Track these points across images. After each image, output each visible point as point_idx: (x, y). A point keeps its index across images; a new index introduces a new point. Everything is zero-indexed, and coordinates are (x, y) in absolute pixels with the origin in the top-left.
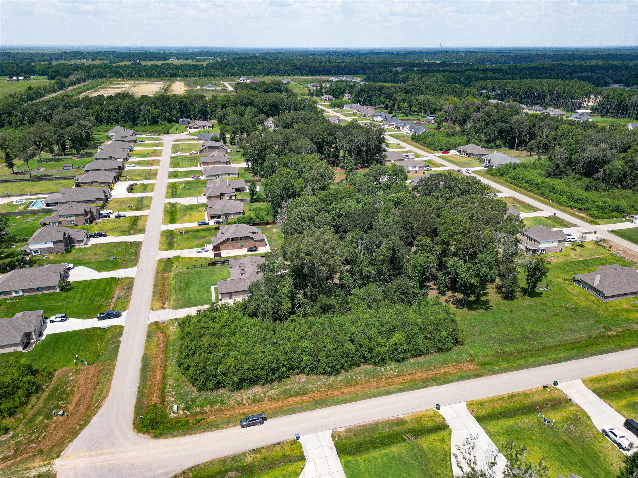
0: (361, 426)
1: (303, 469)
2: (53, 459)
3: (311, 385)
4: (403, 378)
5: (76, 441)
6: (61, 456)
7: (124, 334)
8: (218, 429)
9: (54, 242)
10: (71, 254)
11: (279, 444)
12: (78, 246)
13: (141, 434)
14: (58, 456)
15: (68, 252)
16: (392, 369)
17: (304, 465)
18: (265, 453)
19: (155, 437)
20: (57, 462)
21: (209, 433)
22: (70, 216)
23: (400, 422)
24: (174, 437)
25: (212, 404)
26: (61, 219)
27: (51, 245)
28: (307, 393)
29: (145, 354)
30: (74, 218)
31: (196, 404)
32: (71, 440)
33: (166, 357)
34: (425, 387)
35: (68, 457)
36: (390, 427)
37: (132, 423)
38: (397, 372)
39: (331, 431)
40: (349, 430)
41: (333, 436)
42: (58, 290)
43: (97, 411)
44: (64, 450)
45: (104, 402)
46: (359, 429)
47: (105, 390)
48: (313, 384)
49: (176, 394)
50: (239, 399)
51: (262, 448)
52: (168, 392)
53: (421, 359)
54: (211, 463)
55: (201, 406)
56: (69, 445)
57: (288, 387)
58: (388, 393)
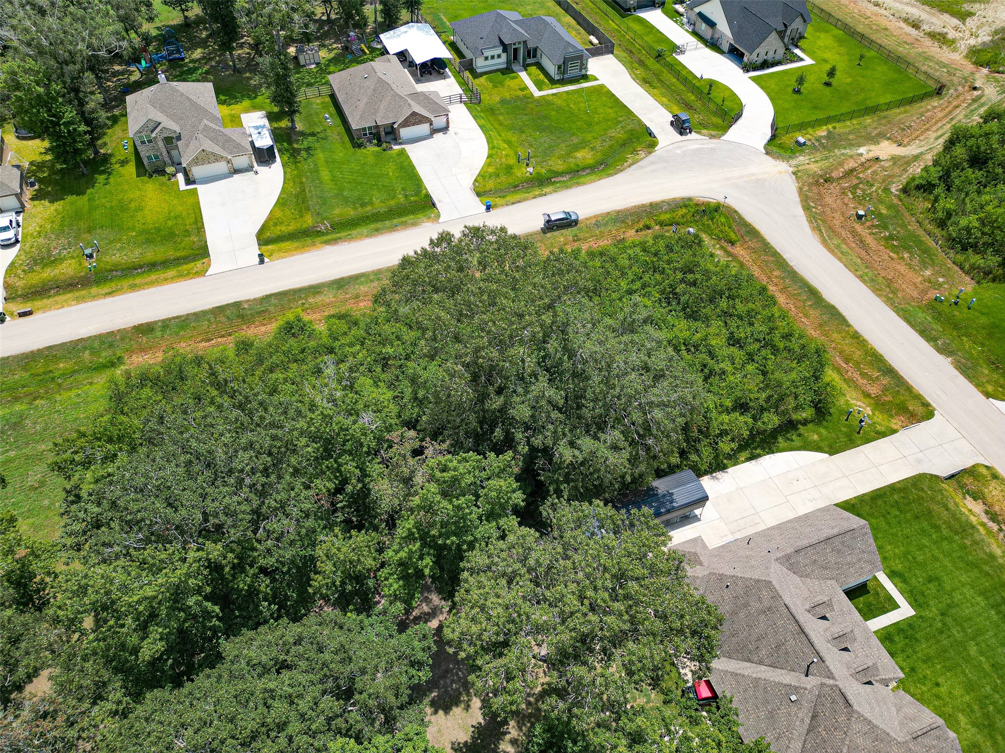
1: (476, 180)
5: (793, 188)
6: (792, 175)
7: (957, 373)
8: (608, 214)
17: (473, 185)
19: (688, 199)
20: (790, 169)
24: (663, 202)
29: (849, 326)
34: (267, 297)
37: (740, 212)
39: (441, 220)
43: (810, 222)
45: (816, 236)
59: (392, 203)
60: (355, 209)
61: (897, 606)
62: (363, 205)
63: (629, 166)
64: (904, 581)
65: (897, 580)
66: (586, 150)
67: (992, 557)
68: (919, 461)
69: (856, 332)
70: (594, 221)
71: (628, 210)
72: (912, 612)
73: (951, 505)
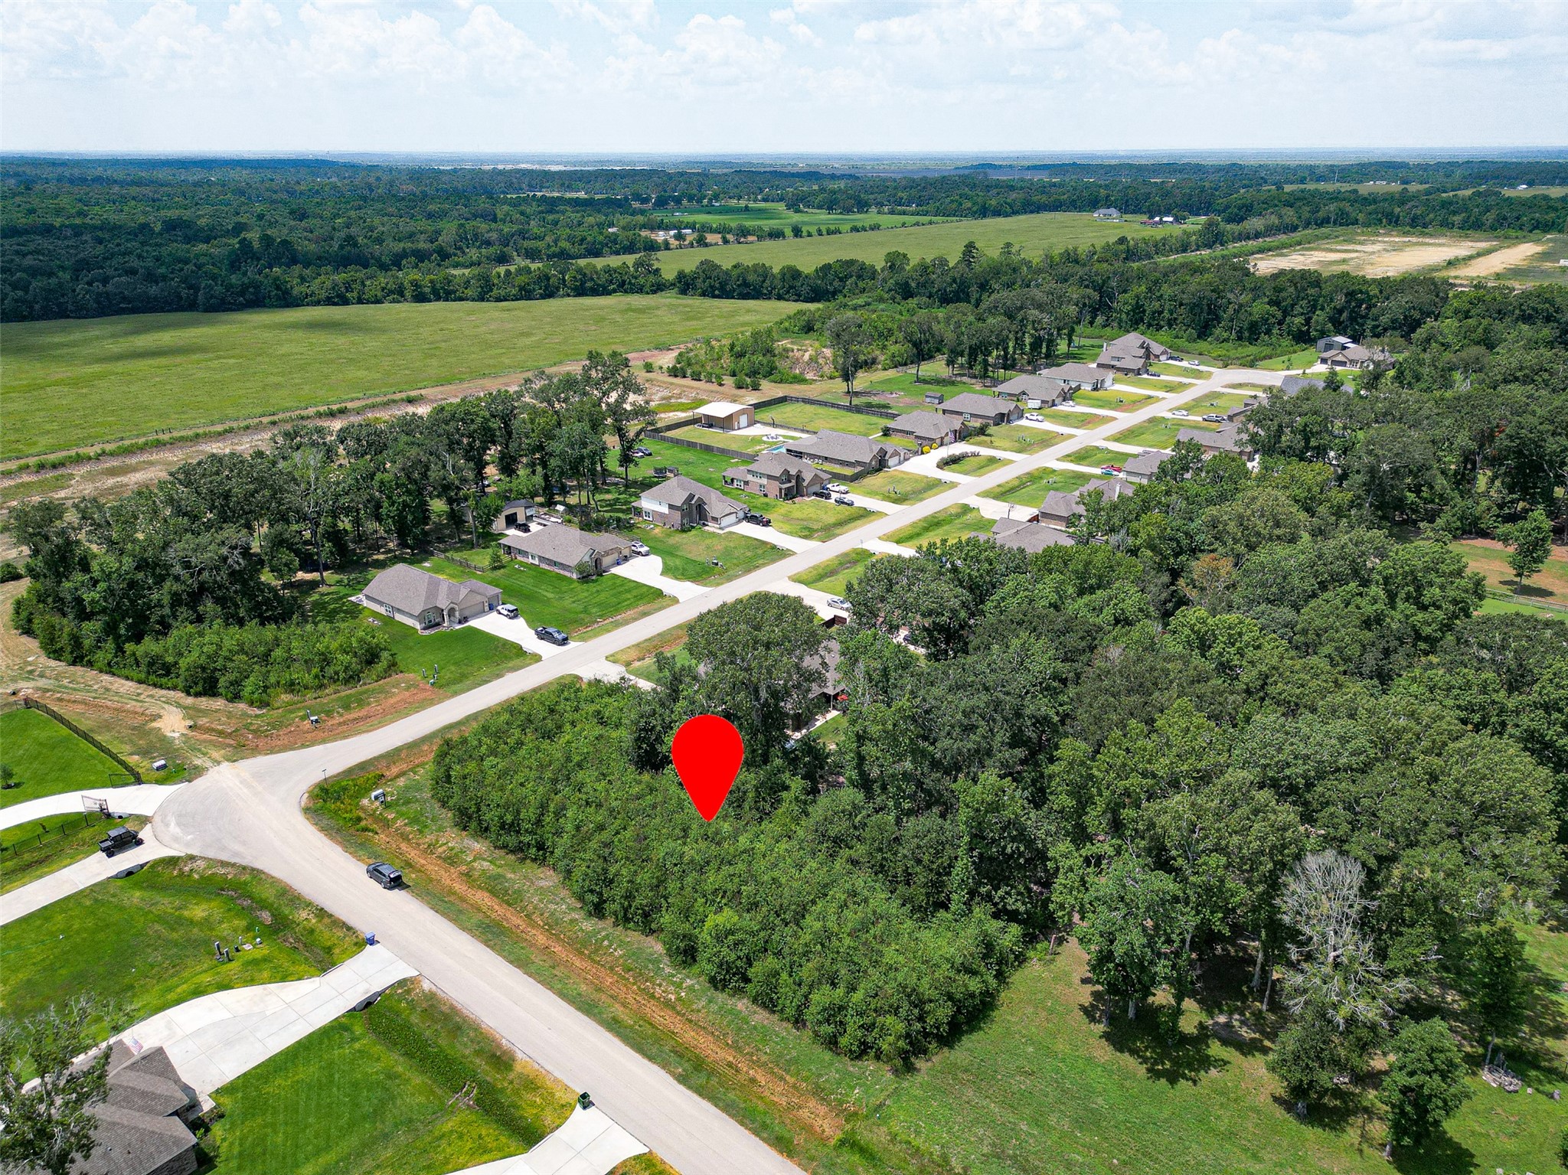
0: (452, 1008)
1: (299, 980)
2: (231, 760)
3: (535, 900)
4: (668, 1014)
5: (268, 758)
6: (237, 763)
8: (355, 853)
9: (671, 507)
10: (684, 535)
11: (349, 928)
12: (711, 527)
13: (306, 796)
14: (235, 761)
15: (683, 531)
16: (679, 986)
17: (307, 979)
19: (307, 810)
20: (225, 765)
21: (339, 849)
22: (762, 475)
23: (501, 1060)
24: (316, 824)
25: (414, 821)
26: (750, 477)
27: (665, 510)
28: (510, 905)
30: (764, 481)
31: (403, 808)
32: (270, 754)
35: (237, 768)
36: (478, 1053)
38: (679, 999)
40: (432, 996)
41: (402, 983)
42: (575, 576)
43: (337, 741)
44: (250, 758)
46: (444, 1009)
48: (541, 901)
50: (443, 840)
51: (330, 916)
53: (761, 1017)
54: (275, 881)
55: (400, 814)
56: (261, 757)
57: (510, 876)
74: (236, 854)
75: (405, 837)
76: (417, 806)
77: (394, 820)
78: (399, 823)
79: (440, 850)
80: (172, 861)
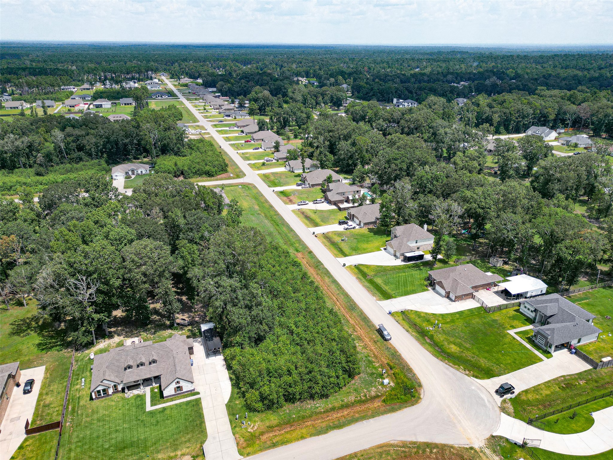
1: (412, 310)
2: (476, 451)
5: (450, 442)
6: (470, 446)
8: (396, 351)
11: (397, 322)
13: (422, 396)
14: (472, 448)
17: (409, 310)
18: (407, 327)
19: (420, 386)
20: (476, 446)
21: (403, 356)
24: (415, 374)
25: (370, 362)
29: (311, 436)
31: (374, 371)
32: (452, 447)
33: (310, 416)
34: (326, 269)
35: (468, 439)
39: (378, 302)
40: (373, 295)
44: (464, 448)
45: (396, 442)
47: (379, 450)
49: (367, 389)
52: (365, 396)
55: (375, 368)
56: (457, 446)
58: (335, 282)
59: (389, 291)
60: (382, 282)
61: (152, 406)
62: (385, 284)
63: (446, 364)
64: (160, 412)
65: (161, 410)
66: (458, 349)
67: (158, 452)
68: (214, 438)
69: (305, 438)
70: (389, 347)
71: (403, 359)
72: (147, 410)
73: (188, 444)
74: (447, 369)
75: (376, 357)
76: (369, 371)
77: (379, 367)
78: (377, 365)
79: (362, 345)
80: (476, 377)
